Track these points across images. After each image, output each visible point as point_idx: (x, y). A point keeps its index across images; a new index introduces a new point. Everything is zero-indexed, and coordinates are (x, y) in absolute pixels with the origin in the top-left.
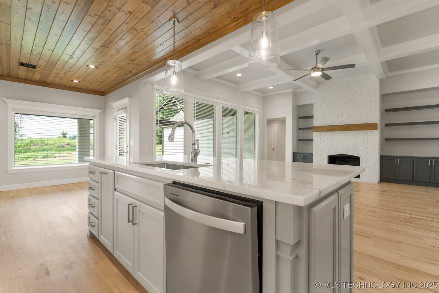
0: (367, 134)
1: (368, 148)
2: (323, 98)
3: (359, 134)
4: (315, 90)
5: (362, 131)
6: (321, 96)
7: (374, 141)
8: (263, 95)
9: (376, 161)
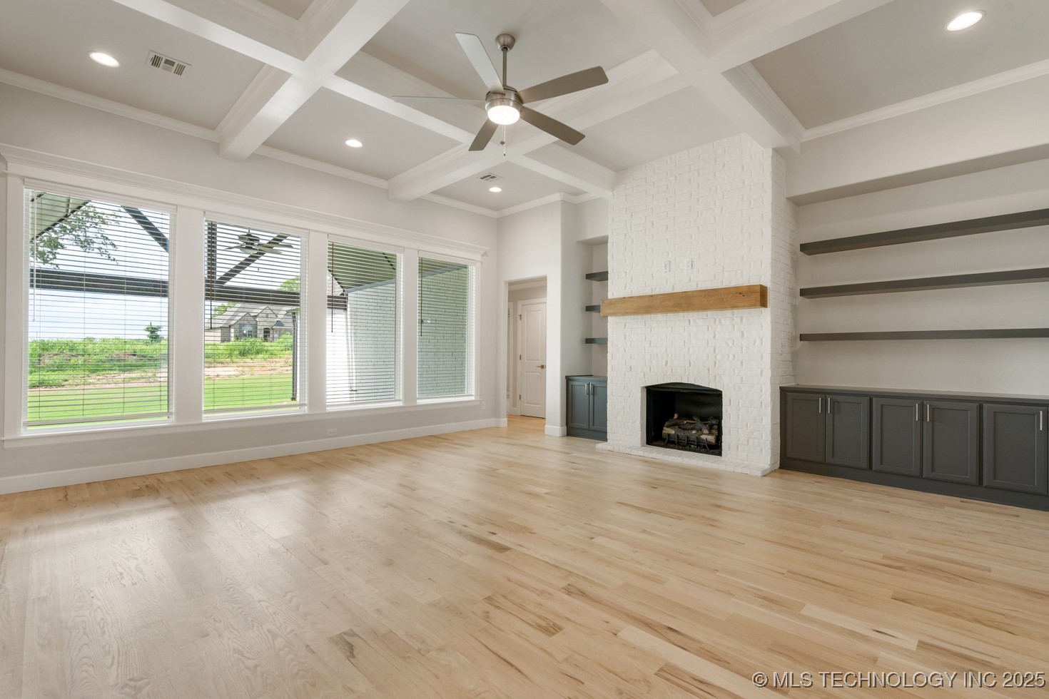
0: (742, 321)
1: (742, 363)
2: (632, 216)
3: (720, 321)
4: (611, 193)
5: (728, 313)
6: (627, 210)
7: (758, 343)
8: (495, 214)
9: (763, 405)
